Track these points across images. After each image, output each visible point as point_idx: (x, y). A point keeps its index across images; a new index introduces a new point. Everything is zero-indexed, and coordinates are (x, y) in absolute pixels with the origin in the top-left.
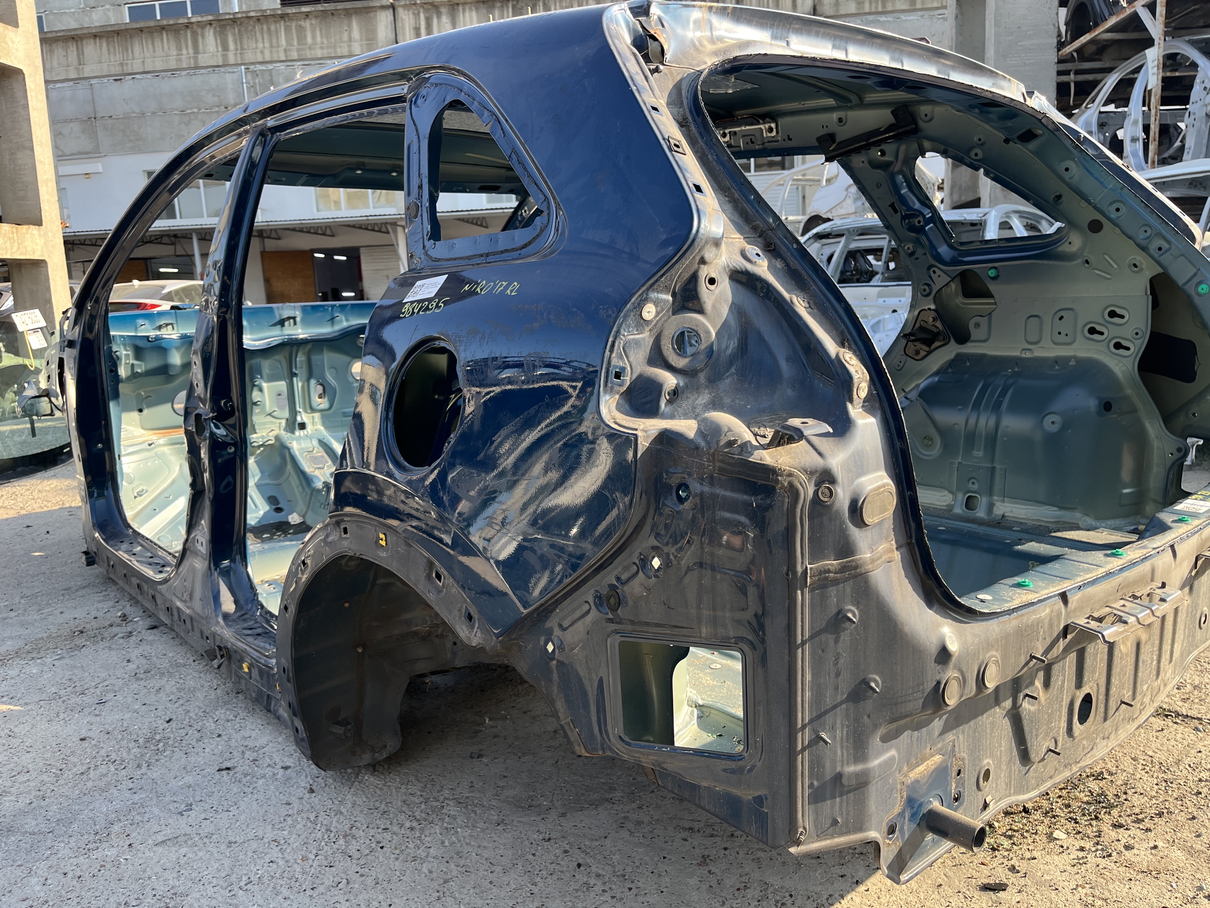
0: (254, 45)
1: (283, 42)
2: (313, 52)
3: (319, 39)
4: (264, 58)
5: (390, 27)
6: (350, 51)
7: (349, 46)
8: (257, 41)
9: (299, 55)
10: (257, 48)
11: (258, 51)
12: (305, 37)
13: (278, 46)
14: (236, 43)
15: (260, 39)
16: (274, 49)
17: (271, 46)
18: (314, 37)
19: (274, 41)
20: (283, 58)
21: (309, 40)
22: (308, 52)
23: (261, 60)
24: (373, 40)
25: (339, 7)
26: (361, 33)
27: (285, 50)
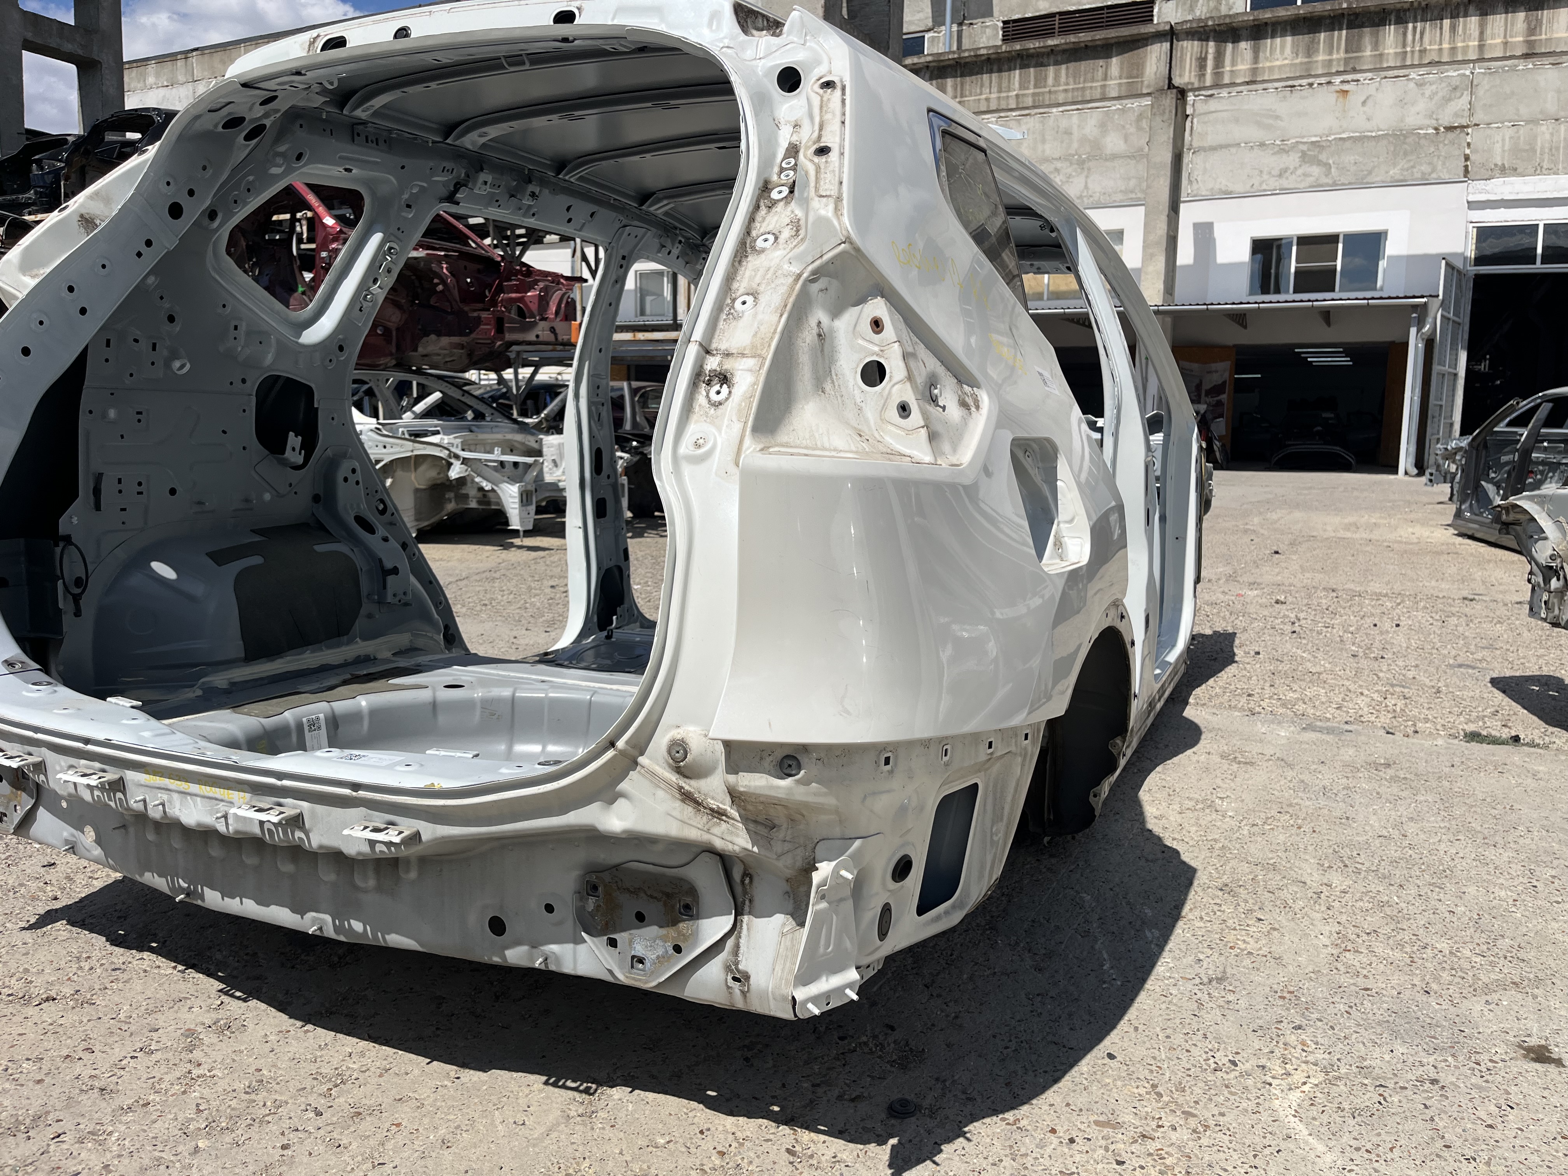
0: (978, 91)
1: (1017, 85)
2: (1053, 97)
3: (1063, 79)
4: (988, 106)
5: (1165, 58)
6: (1103, 93)
7: (1104, 87)
8: (982, 86)
9: (1034, 101)
10: (981, 94)
11: (984, 96)
12: (1045, 79)
13: (1009, 91)
14: (955, 89)
15: (987, 83)
16: (1004, 95)
17: (1000, 91)
18: (1057, 78)
19: (1005, 84)
20: (1014, 106)
21: (1050, 81)
22: (1047, 97)
23: (984, 109)
24: (1137, 77)
25: (1098, 37)
26: (1122, 69)
27: (1017, 96)
